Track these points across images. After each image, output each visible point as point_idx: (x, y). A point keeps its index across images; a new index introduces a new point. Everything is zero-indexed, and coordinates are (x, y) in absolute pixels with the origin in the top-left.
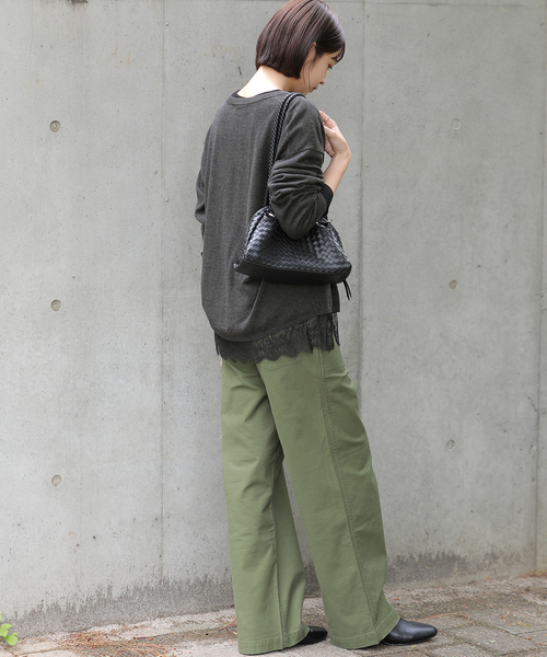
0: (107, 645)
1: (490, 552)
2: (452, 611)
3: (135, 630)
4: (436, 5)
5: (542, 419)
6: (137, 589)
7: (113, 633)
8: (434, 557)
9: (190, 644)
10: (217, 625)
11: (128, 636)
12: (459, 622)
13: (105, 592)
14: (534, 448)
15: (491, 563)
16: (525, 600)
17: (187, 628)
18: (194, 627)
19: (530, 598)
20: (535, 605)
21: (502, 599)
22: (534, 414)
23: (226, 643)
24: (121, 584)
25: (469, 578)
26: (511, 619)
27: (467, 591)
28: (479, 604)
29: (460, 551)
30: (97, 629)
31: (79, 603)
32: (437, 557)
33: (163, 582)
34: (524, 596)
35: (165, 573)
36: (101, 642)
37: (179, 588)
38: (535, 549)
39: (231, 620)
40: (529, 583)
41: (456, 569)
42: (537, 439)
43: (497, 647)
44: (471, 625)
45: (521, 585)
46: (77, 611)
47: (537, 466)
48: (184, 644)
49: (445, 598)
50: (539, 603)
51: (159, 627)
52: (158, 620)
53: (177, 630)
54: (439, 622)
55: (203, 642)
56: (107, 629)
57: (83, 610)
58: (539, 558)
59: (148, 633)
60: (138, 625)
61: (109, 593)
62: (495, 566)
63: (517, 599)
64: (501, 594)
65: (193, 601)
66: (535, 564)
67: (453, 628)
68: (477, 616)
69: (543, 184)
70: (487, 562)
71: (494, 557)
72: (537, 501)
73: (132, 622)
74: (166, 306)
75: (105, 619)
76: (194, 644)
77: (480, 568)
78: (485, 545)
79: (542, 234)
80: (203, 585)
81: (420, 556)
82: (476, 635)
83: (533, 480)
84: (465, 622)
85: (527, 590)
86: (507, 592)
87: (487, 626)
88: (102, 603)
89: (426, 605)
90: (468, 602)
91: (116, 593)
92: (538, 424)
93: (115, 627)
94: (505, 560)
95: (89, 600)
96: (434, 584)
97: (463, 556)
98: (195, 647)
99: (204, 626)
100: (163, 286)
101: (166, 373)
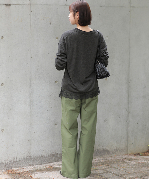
0: (16, 173)
1: (116, 149)
2: (106, 164)
3: (23, 169)
4: (102, 6)
5: (129, 114)
6: (24, 158)
7: (17, 170)
8: (101, 150)
9: (37, 173)
10: (44, 168)
11: (21, 171)
12: (107, 167)
13: (15, 159)
14: (127, 122)
15: (116, 152)
16: (124, 161)
17: (37, 169)
18: (39, 168)
19: (126, 161)
20: (127, 162)
21: (119, 161)
22: (127, 113)
23: (47, 172)
24: (20, 157)
25: (110, 155)
26: (121, 166)
27: (109, 159)
28: (113, 162)
29: (108, 149)
30: (13, 169)
31: (8, 162)
32: (102, 150)
33: (31, 157)
34: (124, 160)
35: (31, 154)
36: (14, 172)
37: (35, 158)
38: (127, 148)
39: (48, 167)
40: (126, 157)
41: (107, 153)
42: (128, 119)
43: (117, 173)
44: (111, 168)
45: (124, 157)
46: (8, 164)
47: (128, 127)
48: (36, 173)
49: (104, 161)
50: (128, 162)
51: (29, 168)
52: (29, 167)
53: (34, 169)
54: (102, 167)
55: (41, 172)
56: (16, 169)
57: (10, 164)
58: (128, 150)
59: (26, 170)
60: (24, 168)
61: (16, 159)
62: (117, 152)
63: (123, 161)
64: (118, 160)
65: (38, 161)
66: (127, 152)
67: (106, 168)
68: (112, 165)
69: (129, 53)
70: (115, 151)
71: (117, 150)
72: (128, 135)
73: (22, 167)
74: (31, 85)
75: (15, 166)
76: (38, 173)
77: (113, 153)
78: (114, 147)
79: (129, 66)
80: (41, 157)
81: (98, 150)
82: (112, 170)
83: (127, 130)
84: (109, 167)
85: (125, 158)
86: (120, 159)
87: (115, 168)
88: (15, 162)
89: (99, 162)
90: (110, 162)
91: (18, 160)
92: (128, 115)
93: (18, 168)
94: (119, 151)
95: (11, 161)
96: (101, 157)
97: (108, 150)
98: (39, 174)
99: (41, 168)
100: (30, 80)
101: (31, 102)
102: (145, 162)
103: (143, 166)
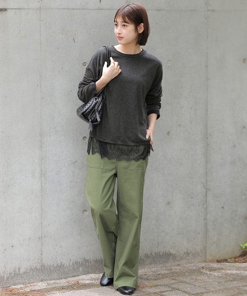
0: (19, 293)
1: (186, 251)
2: (170, 277)
3: (31, 287)
4: (159, 10)
5: (208, 192)
6: (31, 269)
7: (21, 288)
8: (161, 254)
9: (55, 292)
10: (67, 284)
11: (28, 290)
12: (173, 281)
13: (17, 270)
14: (205, 205)
15: (186, 256)
16: (202, 272)
17: (54, 286)
18: (57, 285)
19: (204, 271)
20: (206, 274)
21: (192, 272)
22: (205, 190)
23: (71, 292)
24: (25, 266)
25: (177, 263)
26: (196, 280)
27: (177, 269)
28: (182, 274)
29: (173, 251)
30: (14, 287)
31: (6, 275)
32: (163, 254)
33: (43, 266)
34: (202, 270)
35: (43, 262)
36: (16, 292)
37: (50, 268)
38: (206, 250)
39: (73, 282)
40: (203, 265)
41: (171, 259)
42: (206, 201)
43: (190, 291)
44: (179, 282)
45: (200, 266)
46: (5, 279)
47: (206, 213)
48: (52, 292)
49: (166, 272)
50: (208, 273)
51: (41, 285)
52: (40, 283)
53: (49, 287)
54: (164, 281)
55: (61, 291)
56: (18, 287)
57: (8, 278)
58: (208, 254)
59: (36, 288)
60: (32, 285)
61: (19, 271)
62: (188, 258)
63: (199, 271)
64: (191, 270)
65: (56, 274)
66: (206, 257)
67: (171, 284)
68: (181, 279)
69: (207, 89)
70: (185, 256)
71: (188, 254)
72: (206, 229)
73: (29, 283)
74: (42, 144)
75: (17, 282)
76: (57, 292)
77: (182, 259)
78: (184, 248)
79: (207, 111)
80: (60, 267)
81: (155, 253)
82: (181, 286)
83: (205, 219)
84: (176, 281)
85: (203, 268)
86: (194, 269)
87: (186, 283)
88: (16, 275)
89: (158, 274)
90: (177, 273)
91: (22, 271)
92: (206, 195)
93: (22, 286)
94: (193, 255)
95: (10, 274)
96: (162, 266)
97: (174, 253)
98: (58, 293)
99: (62, 285)
100: (41, 135)
101: (43, 174)
102: (236, 273)
103: (235, 280)
